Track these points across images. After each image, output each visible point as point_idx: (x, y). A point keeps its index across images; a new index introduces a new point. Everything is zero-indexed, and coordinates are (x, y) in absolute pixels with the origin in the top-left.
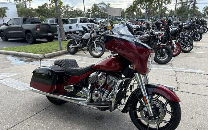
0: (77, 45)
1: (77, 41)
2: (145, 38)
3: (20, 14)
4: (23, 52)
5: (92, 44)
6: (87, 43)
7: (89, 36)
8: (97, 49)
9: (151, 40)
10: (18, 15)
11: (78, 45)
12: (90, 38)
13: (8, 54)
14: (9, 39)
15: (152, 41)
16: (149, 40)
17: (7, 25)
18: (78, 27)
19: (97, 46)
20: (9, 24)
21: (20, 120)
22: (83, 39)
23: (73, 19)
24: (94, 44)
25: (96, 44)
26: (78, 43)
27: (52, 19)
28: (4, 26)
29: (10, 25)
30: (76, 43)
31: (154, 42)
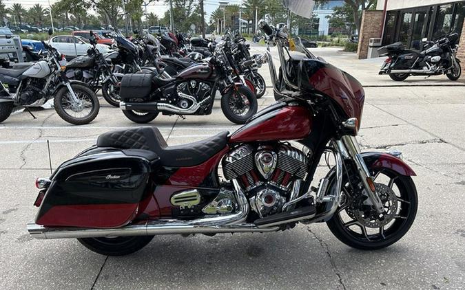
0: (8, 95)
1: (7, 86)
6: (42, 88)
7: (48, 70)
8: (78, 103)
9: (215, 75)
11: (14, 96)
12: (48, 76)
22: (27, 78)
26: (13, 90)
30: (7, 90)
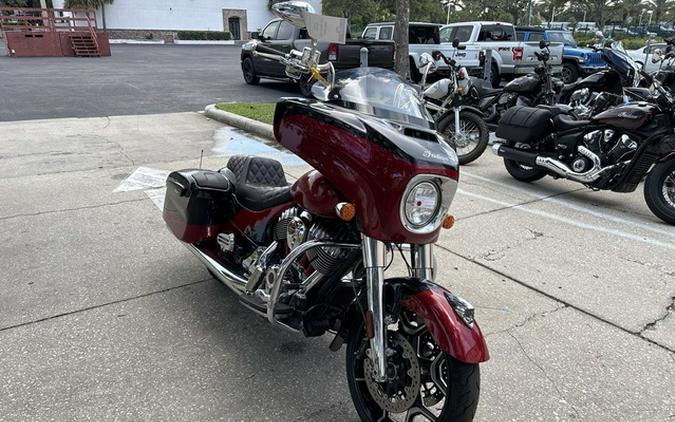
2: (630, 116)
3: (330, 6)
4: (260, 121)
5: (447, 118)
7: (446, 90)
8: (460, 137)
9: (654, 126)
10: (323, 6)
12: (445, 97)
13: (226, 122)
14: (262, 80)
15: (654, 130)
16: (643, 126)
17: (261, 38)
18: (462, 55)
19: (460, 127)
20: (266, 36)
21: (115, 295)
23: (458, 27)
24: (454, 120)
25: (460, 118)
27: (386, 25)
28: (255, 41)
29: (269, 38)
31: (666, 133)
